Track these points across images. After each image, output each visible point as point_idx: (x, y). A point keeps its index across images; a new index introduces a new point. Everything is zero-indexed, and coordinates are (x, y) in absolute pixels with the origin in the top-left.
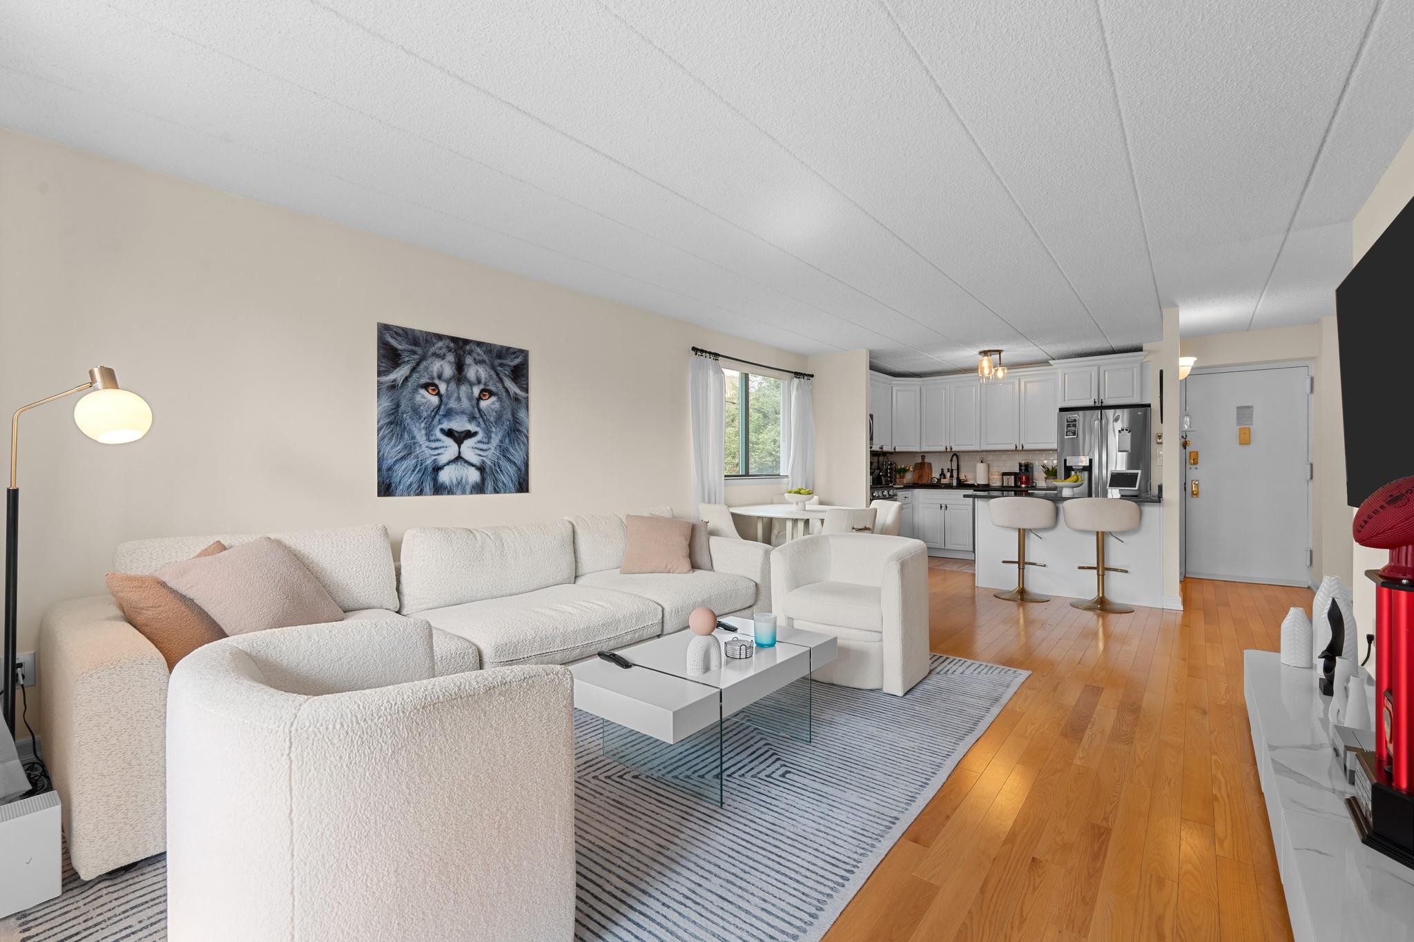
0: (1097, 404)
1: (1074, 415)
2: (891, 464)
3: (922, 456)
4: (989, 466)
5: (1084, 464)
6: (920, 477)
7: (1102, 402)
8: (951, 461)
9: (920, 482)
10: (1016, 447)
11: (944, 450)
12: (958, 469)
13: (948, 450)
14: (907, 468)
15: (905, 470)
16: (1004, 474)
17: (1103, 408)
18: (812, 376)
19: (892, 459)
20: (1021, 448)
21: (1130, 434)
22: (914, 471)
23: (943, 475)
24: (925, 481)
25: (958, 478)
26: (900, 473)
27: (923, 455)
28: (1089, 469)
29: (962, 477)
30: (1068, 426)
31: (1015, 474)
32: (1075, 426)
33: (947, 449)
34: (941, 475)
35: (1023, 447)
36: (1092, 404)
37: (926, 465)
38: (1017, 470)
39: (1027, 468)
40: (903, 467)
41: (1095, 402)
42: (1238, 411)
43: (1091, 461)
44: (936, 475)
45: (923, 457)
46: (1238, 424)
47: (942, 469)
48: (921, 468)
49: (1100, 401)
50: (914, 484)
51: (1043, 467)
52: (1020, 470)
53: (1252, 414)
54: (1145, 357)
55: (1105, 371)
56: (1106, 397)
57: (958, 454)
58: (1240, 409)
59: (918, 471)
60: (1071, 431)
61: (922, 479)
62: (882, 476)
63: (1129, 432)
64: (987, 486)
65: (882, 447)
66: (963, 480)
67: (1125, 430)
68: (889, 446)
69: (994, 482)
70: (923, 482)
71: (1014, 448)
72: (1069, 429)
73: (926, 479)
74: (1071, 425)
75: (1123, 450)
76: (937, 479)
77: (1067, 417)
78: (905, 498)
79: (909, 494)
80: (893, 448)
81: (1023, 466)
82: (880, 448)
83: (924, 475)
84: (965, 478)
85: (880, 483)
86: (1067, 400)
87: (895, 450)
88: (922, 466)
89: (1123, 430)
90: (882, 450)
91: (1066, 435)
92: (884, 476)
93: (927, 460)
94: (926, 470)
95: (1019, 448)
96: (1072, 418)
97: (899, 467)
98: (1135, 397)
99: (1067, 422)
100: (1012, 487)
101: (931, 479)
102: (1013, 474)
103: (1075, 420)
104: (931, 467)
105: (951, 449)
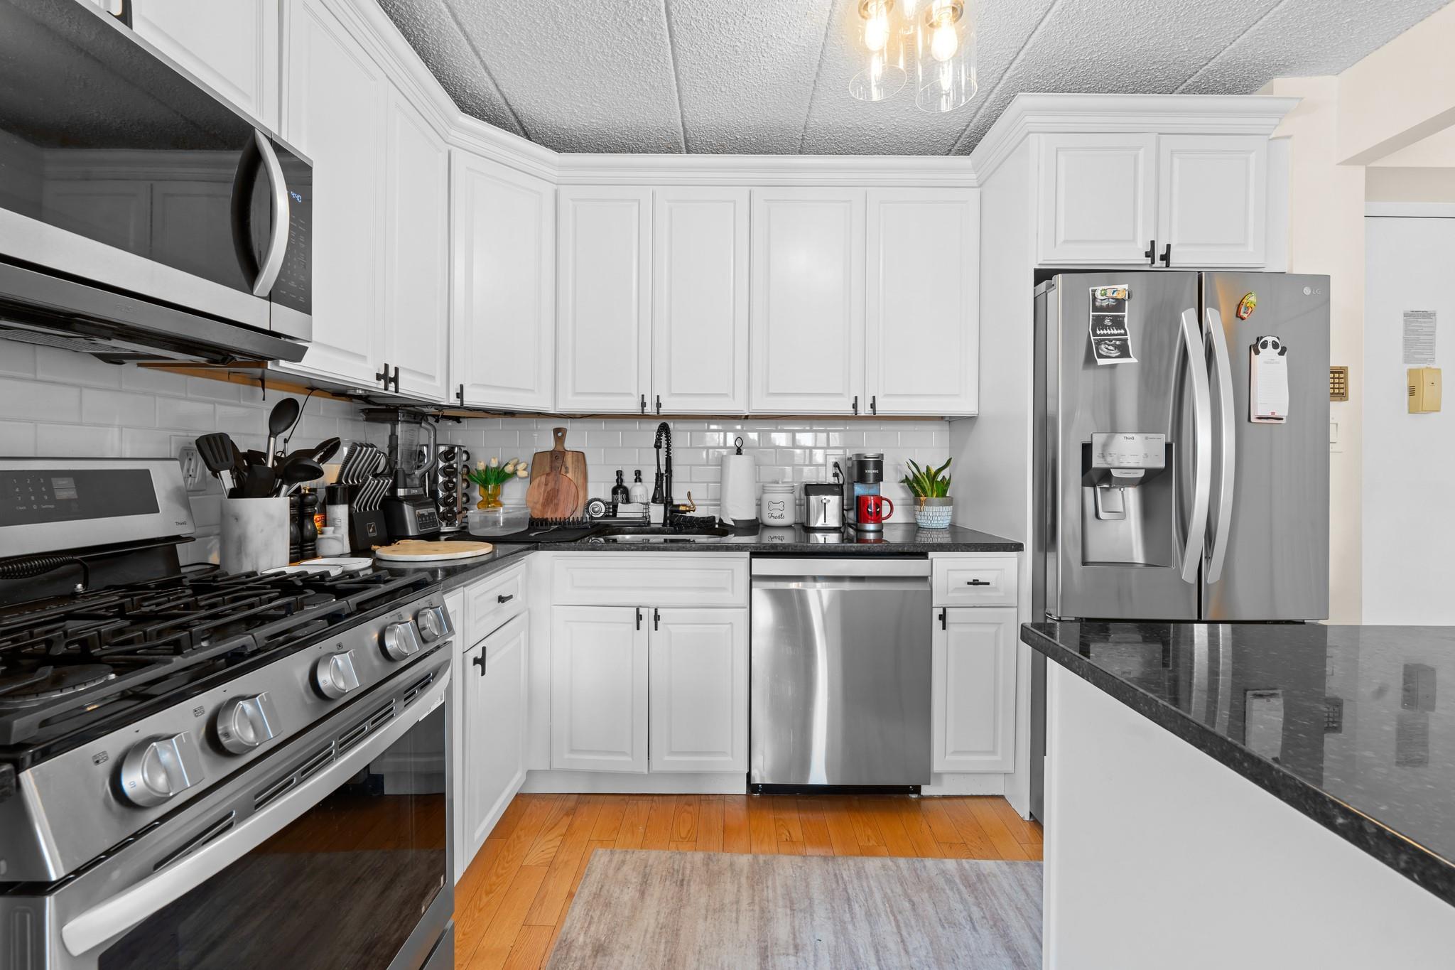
0: (1156, 260)
2: (449, 455)
3: (556, 431)
5: (1149, 464)
6: (551, 497)
7: (1165, 258)
9: (549, 515)
10: (855, 407)
11: (634, 408)
12: (670, 473)
13: (648, 410)
14: (509, 469)
15: (500, 476)
16: (811, 489)
20: (867, 412)
22: (531, 477)
23: (620, 490)
24: (568, 510)
25: (668, 505)
26: (484, 484)
27: (561, 425)
29: (679, 498)
30: (1098, 322)
31: (842, 490)
33: (643, 405)
34: (615, 491)
35: (873, 406)
37: (569, 459)
40: (494, 464)
41: (1149, 253)
42: (1406, 323)
43: (1168, 450)
44: (599, 489)
45: (559, 434)
46: (1407, 359)
47: (619, 473)
48: (551, 468)
49: (1160, 251)
50: (534, 523)
53: (1432, 333)
57: (671, 426)
58: (1410, 316)
59: (543, 478)
60: (1111, 341)
61: (556, 510)
62: (408, 498)
63: (1281, 353)
64: (753, 527)
65: (392, 374)
66: (685, 512)
67: (1270, 346)
68: (432, 378)
69: (777, 513)
70: (558, 515)
71: (849, 410)
72: (1100, 335)
73: (571, 507)
74: (1107, 322)
75: (1269, 414)
76: (603, 510)
77: (1094, 295)
78: (501, 599)
79: (516, 576)
80: (454, 390)
81: (871, 465)
82: (379, 377)
83: (562, 497)
84: (688, 502)
85: (394, 533)
86: (1066, 242)
87: (462, 401)
88: (558, 464)
89: (1264, 345)
90: (397, 391)
91: (1101, 356)
92: (415, 501)
93: (570, 444)
94: (570, 475)
95: (864, 410)
96: (1112, 302)
97: (481, 466)
98: (1251, 249)
99: (1096, 309)
100: (833, 529)
101: (589, 503)
102: (835, 489)
103: (1121, 304)
104: (585, 465)
105: (659, 405)
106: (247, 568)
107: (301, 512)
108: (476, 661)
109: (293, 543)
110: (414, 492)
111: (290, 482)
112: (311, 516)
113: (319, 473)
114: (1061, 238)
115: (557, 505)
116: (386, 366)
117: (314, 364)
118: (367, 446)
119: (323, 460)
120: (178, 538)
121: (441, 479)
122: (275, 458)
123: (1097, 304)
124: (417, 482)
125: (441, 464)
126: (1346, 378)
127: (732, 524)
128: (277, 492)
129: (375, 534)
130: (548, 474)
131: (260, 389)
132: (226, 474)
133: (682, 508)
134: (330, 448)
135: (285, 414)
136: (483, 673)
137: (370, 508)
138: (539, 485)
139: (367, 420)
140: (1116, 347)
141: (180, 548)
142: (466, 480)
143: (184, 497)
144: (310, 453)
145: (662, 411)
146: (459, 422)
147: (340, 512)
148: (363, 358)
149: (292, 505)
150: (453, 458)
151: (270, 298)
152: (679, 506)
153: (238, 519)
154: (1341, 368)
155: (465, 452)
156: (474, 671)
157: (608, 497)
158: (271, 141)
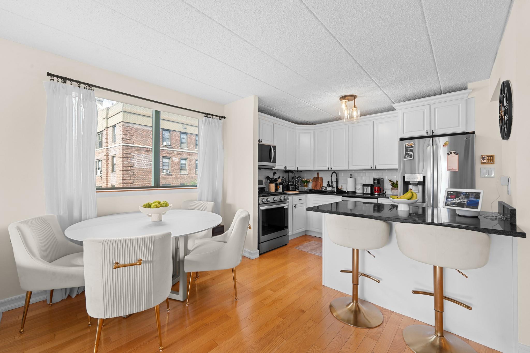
0: (429, 134)
1: (410, 143)
3: (317, 173)
4: (355, 180)
5: (418, 180)
6: (316, 186)
7: (433, 133)
8: (332, 176)
9: (315, 189)
10: (371, 167)
11: (327, 169)
12: (337, 181)
13: (330, 169)
14: (308, 180)
15: (307, 182)
16: (364, 185)
17: (433, 137)
18: (224, 118)
20: (374, 169)
21: (457, 156)
22: (313, 182)
23: (329, 185)
25: (337, 187)
26: (304, 183)
27: (318, 172)
28: (423, 183)
29: (340, 186)
30: (406, 151)
31: (372, 186)
32: (411, 151)
33: (329, 169)
34: (327, 185)
35: (376, 167)
36: (425, 134)
37: (319, 178)
38: (372, 183)
39: (379, 181)
40: (306, 179)
41: (427, 133)
43: (424, 177)
45: (318, 174)
47: (328, 181)
48: (316, 180)
49: (432, 131)
51: (390, 181)
52: (374, 183)
54: (469, 93)
55: (435, 109)
56: (437, 128)
57: (336, 172)
59: (315, 182)
60: (408, 154)
61: (317, 188)
62: (290, 185)
64: (354, 193)
65: (286, 167)
66: (340, 189)
67: (453, 153)
68: (293, 166)
69: (358, 190)
70: (317, 189)
72: (407, 153)
73: (319, 188)
74: (409, 150)
75: (452, 169)
76: (324, 188)
77: (405, 145)
78: (300, 200)
79: (303, 197)
80: (296, 168)
81: (376, 180)
82: (285, 168)
83: (318, 186)
84: (341, 188)
85: (288, 189)
86: (406, 132)
87: (298, 170)
88: (317, 179)
89: (451, 153)
90: (287, 169)
91: (405, 158)
92: (291, 185)
93: (320, 176)
94: (319, 182)
95: (373, 168)
96: (410, 146)
97: (303, 180)
98: (461, 127)
99: (406, 148)
100: (369, 194)
101: (322, 187)
102: (369, 185)
103: (412, 147)
104: (322, 180)
105: (331, 169)
106: (270, 191)
107: (276, 185)
108: (294, 207)
109: (275, 189)
110: (292, 184)
111: (275, 182)
113: (277, 181)
117: (277, 168)
118: (285, 177)
119: (278, 179)
121: (296, 182)
122: (274, 179)
123: (406, 147)
124: (292, 182)
125: (296, 180)
126: (494, 158)
128: (273, 183)
129: (285, 189)
130: (315, 181)
131: (271, 170)
132: (269, 181)
133: (339, 189)
134: (279, 177)
135: (274, 173)
137: (285, 186)
139: (285, 173)
140: (409, 156)
141: (265, 188)
142: (301, 182)
143: (265, 183)
144: (277, 178)
145: (332, 169)
147: (281, 186)
148: (283, 166)
149: (275, 185)
150: (299, 178)
151: (272, 162)
153: (270, 186)
154: (492, 155)
155: (301, 177)
156: (294, 208)
157: (326, 186)
158: (272, 146)
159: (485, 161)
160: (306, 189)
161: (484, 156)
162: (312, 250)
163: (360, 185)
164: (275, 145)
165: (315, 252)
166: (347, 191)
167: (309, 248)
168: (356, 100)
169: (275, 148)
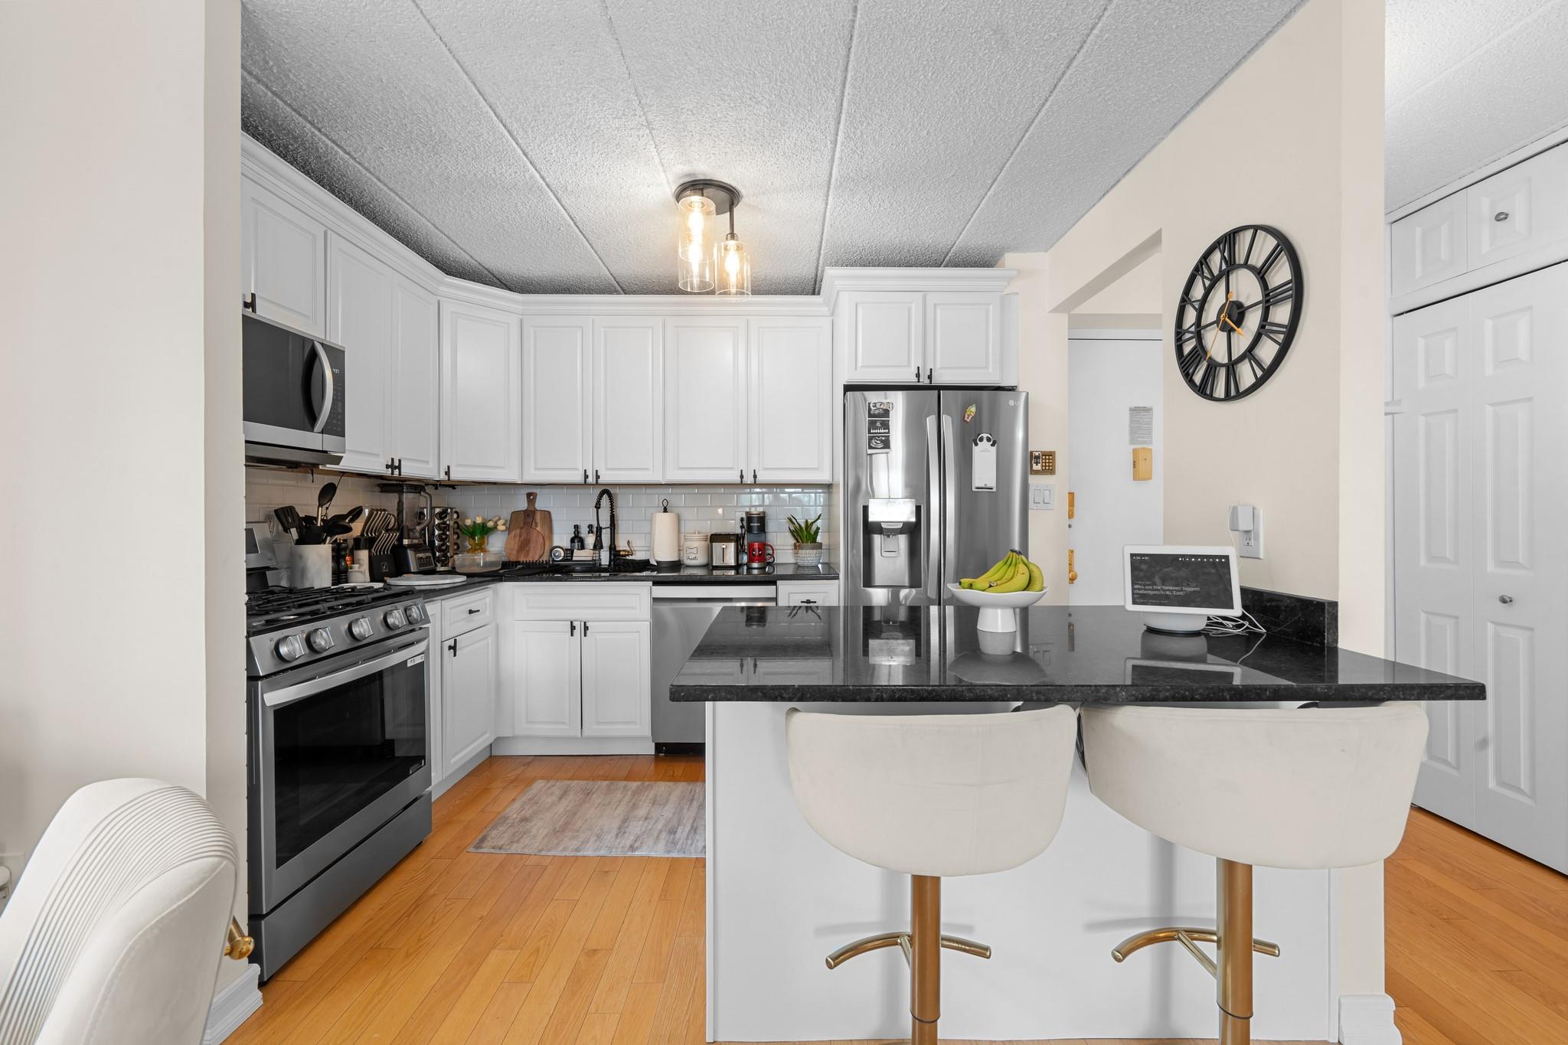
0: (923, 381)
1: (883, 401)
2: (443, 515)
3: (529, 495)
4: (679, 519)
5: (905, 518)
6: (524, 545)
7: (932, 376)
8: (598, 506)
9: (522, 559)
10: (742, 477)
11: (580, 479)
12: (613, 526)
13: (591, 480)
14: (490, 524)
15: (484, 530)
16: (716, 538)
17: (938, 389)
19: (455, 500)
20: (751, 481)
21: (993, 450)
22: (509, 530)
23: (577, 539)
24: (534, 555)
25: (612, 548)
26: (472, 536)
27: (532, 491)
28: (914, 528)
29: (621, 545)
30: (872, 425)
31: (737, 539)
32: (886, 425)
33: (586, 477)
34: (572, 541)
35: (755, 477)
36: (913, 378)
37: (538, 517)
38: (738, 531)
39: (756, 524)
40: (479, 520)
41: (918, 375)
42: (1131, 416)
43: (918, 510)
44: (561, 539)
45: (531, 498)
46: (1132, 441)
47: (576, 527)
48: (525, 523)
49: (928, 376)
50: (505, 565)
51: (788, 521)
52: (748, 528)
53: (1150, 423)
55: (935, 305)
56: (938, 365)
57: (612, 491)
58: (1135, 411)
59: (518, 531)
60: (879, 437)
61: (527, 555)
62: (410, 546)
63: (993, 445)
64: (676, 565)
65: (396, 463)
66: (625, 556)
67: (985, 440)
68: (427, 462)
69: (692, 556)
70: (529, 561)
71: (737, 479)
72: (873, 433)
73: (539, 553)
74: (878, 424)
75: (983, 486)
76: (563, 555)
77: (869, 406)
78: (471, 612)
79: (485, 598)
80: (443, 469)
81: (756, 520)
82: (388, 467)
83: (532, 545)
84: (628, 549)
85: (401, 569)
86: (862, 367)
87: (449, 477)
88: (530, 520)
89: (981, 440)
90: (400, 474)
91: (871, 448)
92: (415, 548)
93: (540, 505)
94: (538, 529)
95: (748, 479)
96: (881, 411)
97: (468, 522)
98: (991, 370)
99: (870, 415)
100: (730, 568)
101: (551, 550)
102: (732, 537)
103: (886, 413)
104: (551, 520)
105: (598, 477)
106: (307, 585)
107: (338, 554)
108: (450, 648)
109: (334, 573)
110: (416, 541)
111: (332, 536)
112: (344, 557)
113: (349, 529)
114: (860, 364)
115: (528, 551)
116: (393, 460)
117: (348, 463)
118: (381, 510)
119: (352, 521)
120: (268, 568)
121: (437, 532)
122: (322, 520)
123: (872, 412)
124: (417, 535)
125: (437, 522)
126: (1054, 459)
127: (656, 564)
128: (324, 542)
129: (387, 570)
130: (522, 528)
131: (310, 475)
132: (294, 531)
133: (622, 553)
134: (356, 513)
135: (327, 493)
136: (455, 655)
137: (384, 552)
138: (515, 536)
139: (381, 492)
140: (882, 441)
142: (457, 533)
143: (271, 544)
144: (343, 517)
145: (600, 481)
146: (454, 488)
147: (363, 555)
148: (378, 455)
149: (333, 550)
150: (446, 517)
151: (322, 432)
152: (620, 551)
153: (301, 557)
154: (1050, 452)
155: (456, 512)
156: (448, 654)
157: (567, 544)
158: (322, 344)
159: (1038, 467)
160: (480, 560)
161: (1037, 454)
162: (559, 831)
163: (696, 536)
164: (337, 340)
165: (575, 844)
166: (657, 562)
167: (540, 828)
168: (735, 210)
169: (337, 356)
